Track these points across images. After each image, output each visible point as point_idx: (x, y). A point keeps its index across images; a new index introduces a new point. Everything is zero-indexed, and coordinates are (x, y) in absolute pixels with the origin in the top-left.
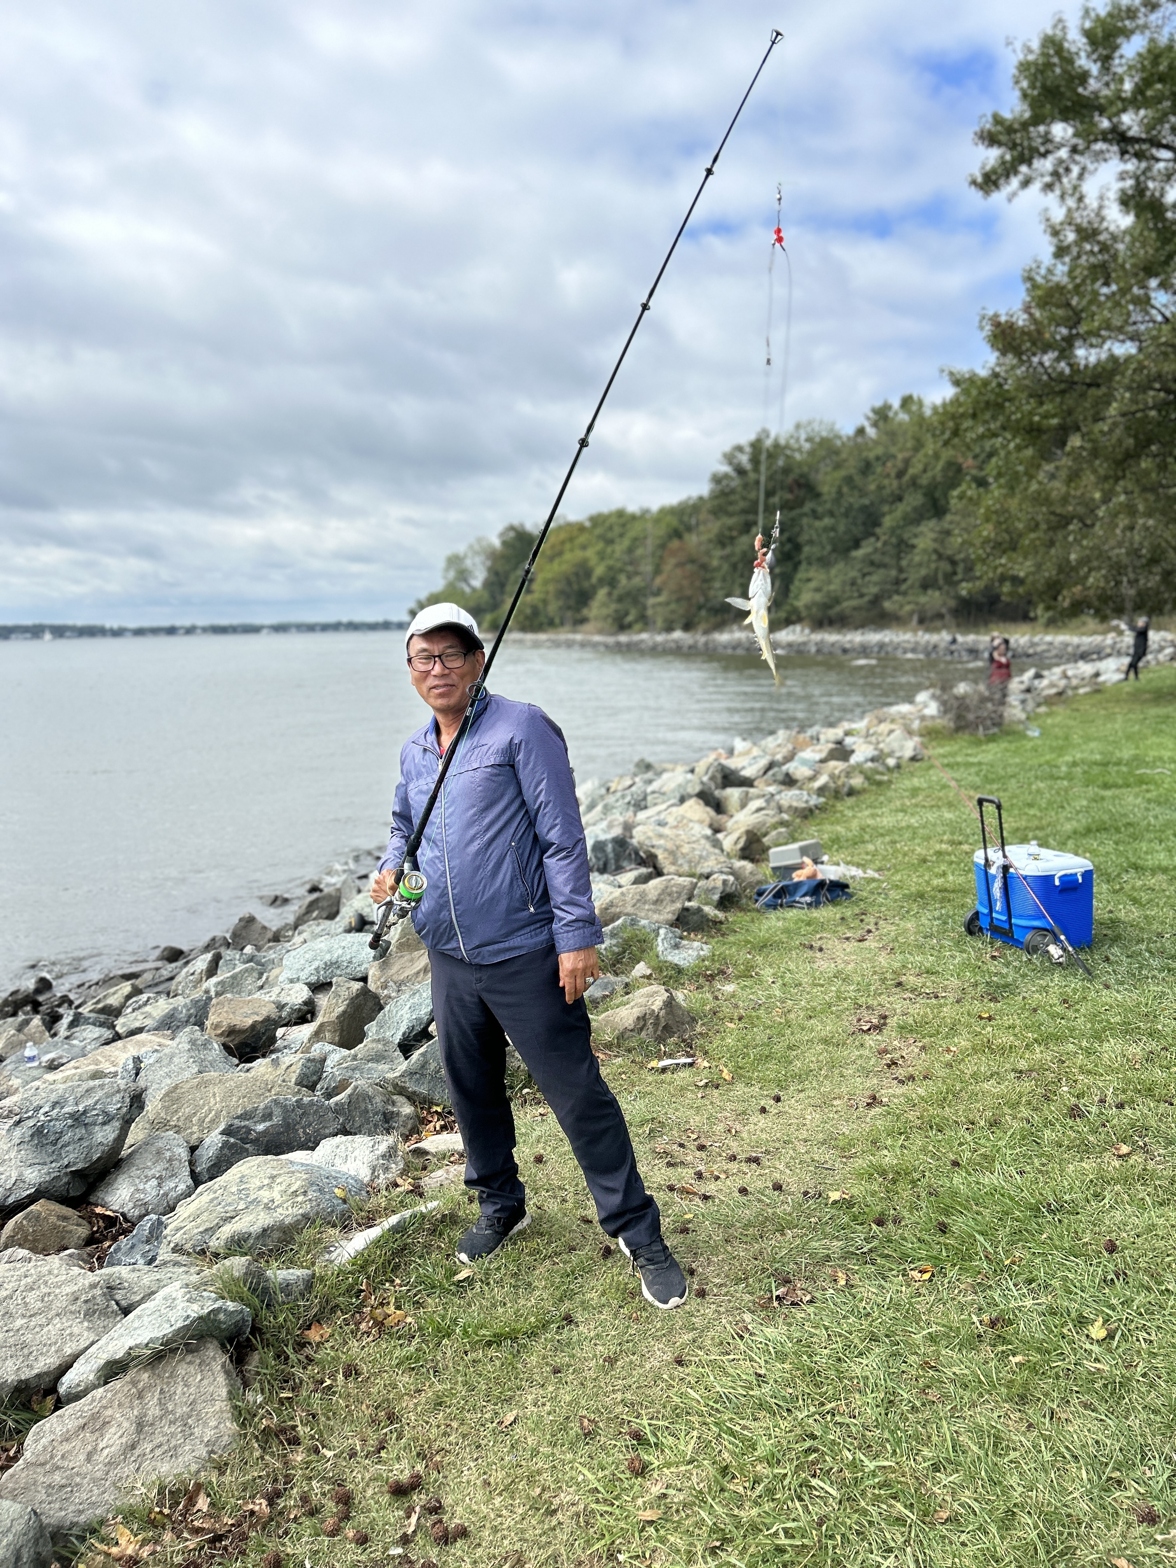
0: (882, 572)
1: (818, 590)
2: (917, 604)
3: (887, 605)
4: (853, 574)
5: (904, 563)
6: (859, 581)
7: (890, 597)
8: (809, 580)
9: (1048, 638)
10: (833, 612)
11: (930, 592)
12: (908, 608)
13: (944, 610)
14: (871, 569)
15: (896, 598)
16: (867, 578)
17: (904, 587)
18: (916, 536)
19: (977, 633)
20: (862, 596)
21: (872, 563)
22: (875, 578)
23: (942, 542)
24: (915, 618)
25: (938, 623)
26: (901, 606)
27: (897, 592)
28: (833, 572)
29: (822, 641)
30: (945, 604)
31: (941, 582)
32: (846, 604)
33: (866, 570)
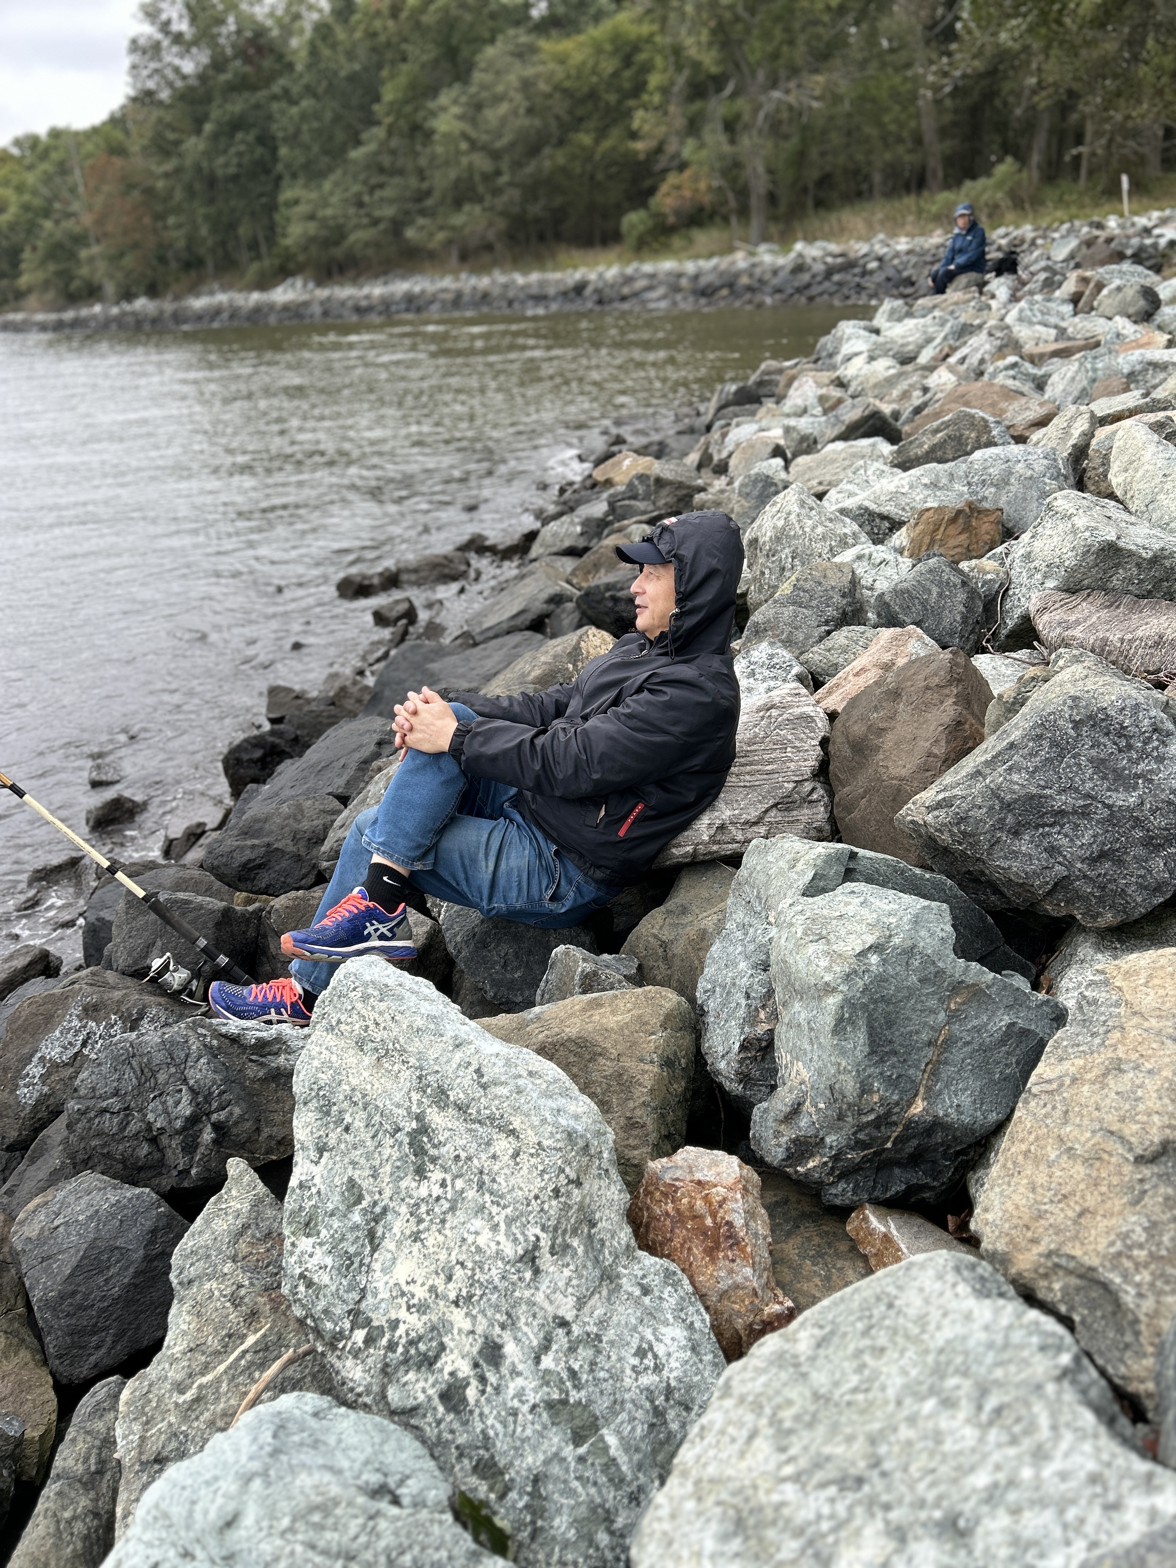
0: (397, 180)
1: (312, 217)
2: (453, 228)
3: (410, 233)
4: (356, 188)
5: (423, 162)
6: (366, 199)
7: (412, 222)
8: (296, 202)
9: (648, 268)
10: (338, 252)
11: (467, 208)
12: (441, 236)
13: (491, 235)
14: (382, 179)
15: (421, 221)
16: (378, 194)
17: (429, 202)
18: (433, 114)
19: (542, 268)
20: (375, 222)
21: (381, 170)
22: (387, 193)
23: (473, 121)
24: (455, 253)
25: (486, 258)
26: (431, 235)
27: (423, 213)
28: (327, 185)
29: (329, 299)
30: (491, 224)
31: (481, 189)
32: (353, 238)
33: (374, 181)
